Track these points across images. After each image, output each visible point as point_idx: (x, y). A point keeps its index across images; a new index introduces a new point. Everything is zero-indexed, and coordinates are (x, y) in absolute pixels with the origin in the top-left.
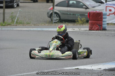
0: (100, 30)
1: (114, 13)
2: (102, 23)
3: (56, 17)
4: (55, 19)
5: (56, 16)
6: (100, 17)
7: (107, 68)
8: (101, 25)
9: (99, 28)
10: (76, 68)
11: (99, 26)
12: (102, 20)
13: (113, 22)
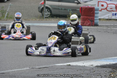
0: (92, 26)
1: (106, 9)
2: (94, 18)
3: (47, 12)
4: (46, 14)
5: (47, 10)
6: (92, 12)
7: (99, 65)
8: (93, 21)
9: (91, 24)
10: (67, 65)
11: (91, 21)
12: (94, 16)
13: (105, 17)
